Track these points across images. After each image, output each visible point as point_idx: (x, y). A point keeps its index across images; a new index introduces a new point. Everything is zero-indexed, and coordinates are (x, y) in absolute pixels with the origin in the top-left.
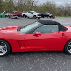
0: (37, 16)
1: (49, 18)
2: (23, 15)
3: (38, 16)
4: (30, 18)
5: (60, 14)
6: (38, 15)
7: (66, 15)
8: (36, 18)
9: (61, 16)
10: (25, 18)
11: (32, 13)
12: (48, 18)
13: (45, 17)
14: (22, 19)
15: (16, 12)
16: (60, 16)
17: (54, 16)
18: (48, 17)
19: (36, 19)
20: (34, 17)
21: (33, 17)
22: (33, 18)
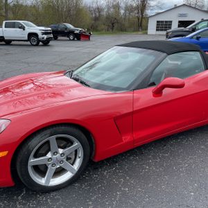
0: (40, 36)
1: (73, 40)
3: (45, 37)
5: (97, 27)
6: (43, 34)
7: (113, 29)
8: (39, 41)
9: (99, 31)
12: (70, 40)
13: (59, 38)
16: (98, 33)
17: (88, 34)
18: (71, 37)
19: (37, 45)
20: (29, 40)
22: (29, 43)
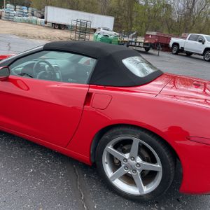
2: (171, 44)
4: (193, 55)
10: (176, 54)
11: (200, 41)
14: (158, 55)
15: (154, 33)
21: (202, 52)
